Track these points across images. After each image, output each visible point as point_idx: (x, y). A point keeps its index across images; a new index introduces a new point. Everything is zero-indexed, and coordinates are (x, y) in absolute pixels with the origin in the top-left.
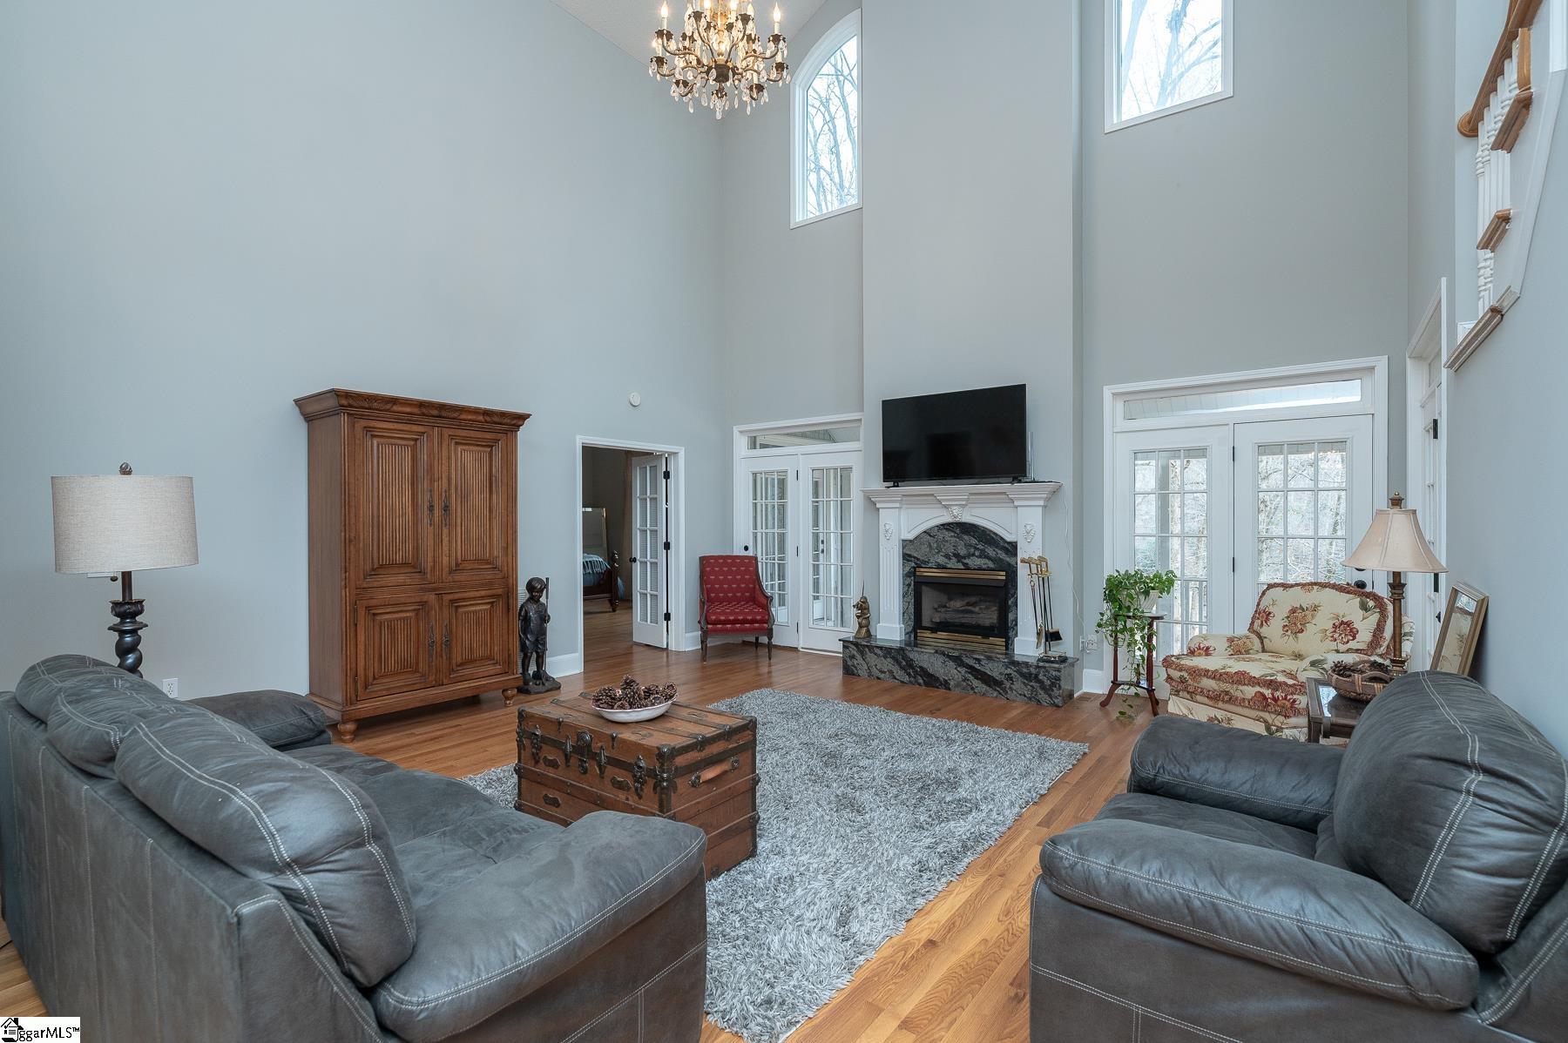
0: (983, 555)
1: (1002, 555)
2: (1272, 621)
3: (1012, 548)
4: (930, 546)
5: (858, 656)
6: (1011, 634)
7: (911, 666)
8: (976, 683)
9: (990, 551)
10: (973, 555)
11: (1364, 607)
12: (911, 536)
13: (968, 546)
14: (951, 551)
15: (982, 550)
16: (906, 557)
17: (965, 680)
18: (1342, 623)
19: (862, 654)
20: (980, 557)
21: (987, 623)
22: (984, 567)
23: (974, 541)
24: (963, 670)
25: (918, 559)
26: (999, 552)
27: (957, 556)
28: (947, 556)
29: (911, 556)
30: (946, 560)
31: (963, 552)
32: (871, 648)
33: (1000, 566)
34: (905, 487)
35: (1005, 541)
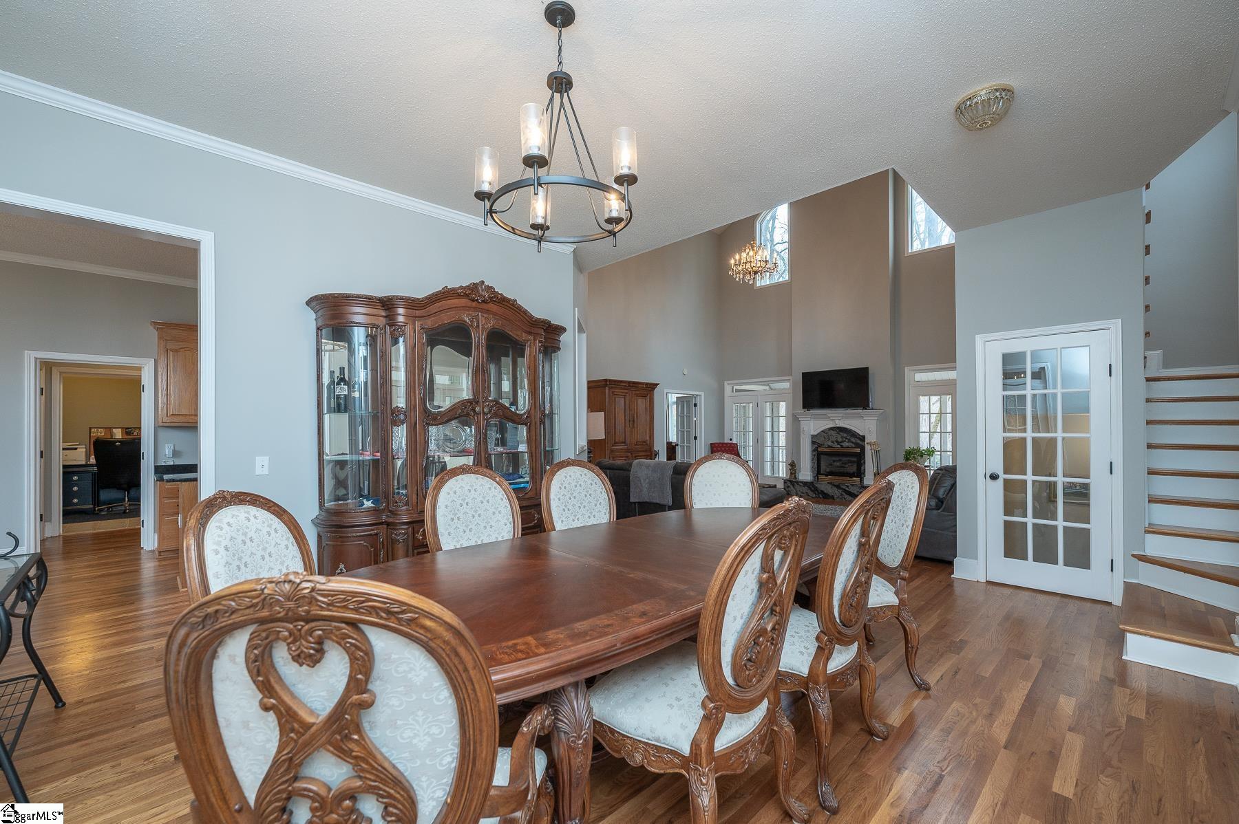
0: (849, 441)
1: (859, 441)
3: (863, 438)
4: (825, 437)
5: (791, 486)
6: (862, 476)
7: (817, 490)
8: (846, 496)
9: (853, 440)
10: (845, 441)
12: (816, 433)
13: (842, 437)
14: (834, 440)
15: (849, 440)
16: (813, 443)
17: (842, 495)
19: (793, 485)
21: (852, 471)
22: (850, 446)
23: (845, 435)
24: (840, 491)
25: (819, 444)
26: (857, 440)
27: (837, 441)
28: (833, 442)
29: (815, 441)
30: (832, 444)
31: (840, 440)
32: (797, 483)
33: (857, 446)
34: (813, 412)
35: (859, 435)
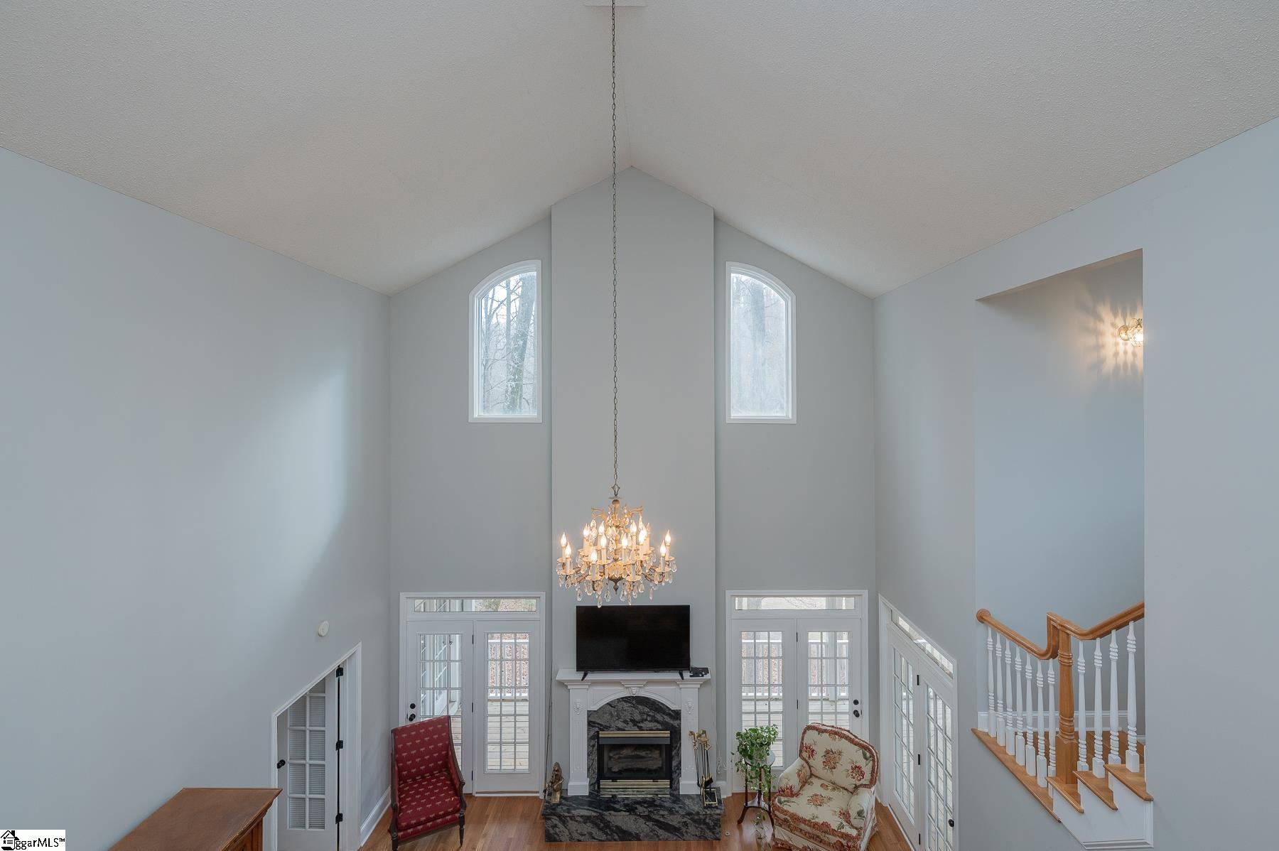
0: (654, 720)
1: (667, 719)
2: (815, 756)
3: (677, 715)
4: (611, 714)
5: (560, 825)
6: (676, 777)
8: (663, 831)
9: (659, 717)
10: (646, 720)
11: (864, 755)
12: (595, 708)
13: (642, 714)
14: (628, 717)
15: (653, 717)
16: (591, 724)
17: (653, 830)
18: (856, 767)
19: (564, 822)
20: (651, 721)
22: (654, 728)
23: (647, 710)
25: (601, 725)
26: (666, 717)
27: (633, 721)
28: (625, 722)
29: (595, 723)
30: (625, 725)
31: (637, 718)
33: (666, 726)
34: (592, 676)
35: (670, 709)
